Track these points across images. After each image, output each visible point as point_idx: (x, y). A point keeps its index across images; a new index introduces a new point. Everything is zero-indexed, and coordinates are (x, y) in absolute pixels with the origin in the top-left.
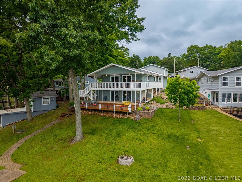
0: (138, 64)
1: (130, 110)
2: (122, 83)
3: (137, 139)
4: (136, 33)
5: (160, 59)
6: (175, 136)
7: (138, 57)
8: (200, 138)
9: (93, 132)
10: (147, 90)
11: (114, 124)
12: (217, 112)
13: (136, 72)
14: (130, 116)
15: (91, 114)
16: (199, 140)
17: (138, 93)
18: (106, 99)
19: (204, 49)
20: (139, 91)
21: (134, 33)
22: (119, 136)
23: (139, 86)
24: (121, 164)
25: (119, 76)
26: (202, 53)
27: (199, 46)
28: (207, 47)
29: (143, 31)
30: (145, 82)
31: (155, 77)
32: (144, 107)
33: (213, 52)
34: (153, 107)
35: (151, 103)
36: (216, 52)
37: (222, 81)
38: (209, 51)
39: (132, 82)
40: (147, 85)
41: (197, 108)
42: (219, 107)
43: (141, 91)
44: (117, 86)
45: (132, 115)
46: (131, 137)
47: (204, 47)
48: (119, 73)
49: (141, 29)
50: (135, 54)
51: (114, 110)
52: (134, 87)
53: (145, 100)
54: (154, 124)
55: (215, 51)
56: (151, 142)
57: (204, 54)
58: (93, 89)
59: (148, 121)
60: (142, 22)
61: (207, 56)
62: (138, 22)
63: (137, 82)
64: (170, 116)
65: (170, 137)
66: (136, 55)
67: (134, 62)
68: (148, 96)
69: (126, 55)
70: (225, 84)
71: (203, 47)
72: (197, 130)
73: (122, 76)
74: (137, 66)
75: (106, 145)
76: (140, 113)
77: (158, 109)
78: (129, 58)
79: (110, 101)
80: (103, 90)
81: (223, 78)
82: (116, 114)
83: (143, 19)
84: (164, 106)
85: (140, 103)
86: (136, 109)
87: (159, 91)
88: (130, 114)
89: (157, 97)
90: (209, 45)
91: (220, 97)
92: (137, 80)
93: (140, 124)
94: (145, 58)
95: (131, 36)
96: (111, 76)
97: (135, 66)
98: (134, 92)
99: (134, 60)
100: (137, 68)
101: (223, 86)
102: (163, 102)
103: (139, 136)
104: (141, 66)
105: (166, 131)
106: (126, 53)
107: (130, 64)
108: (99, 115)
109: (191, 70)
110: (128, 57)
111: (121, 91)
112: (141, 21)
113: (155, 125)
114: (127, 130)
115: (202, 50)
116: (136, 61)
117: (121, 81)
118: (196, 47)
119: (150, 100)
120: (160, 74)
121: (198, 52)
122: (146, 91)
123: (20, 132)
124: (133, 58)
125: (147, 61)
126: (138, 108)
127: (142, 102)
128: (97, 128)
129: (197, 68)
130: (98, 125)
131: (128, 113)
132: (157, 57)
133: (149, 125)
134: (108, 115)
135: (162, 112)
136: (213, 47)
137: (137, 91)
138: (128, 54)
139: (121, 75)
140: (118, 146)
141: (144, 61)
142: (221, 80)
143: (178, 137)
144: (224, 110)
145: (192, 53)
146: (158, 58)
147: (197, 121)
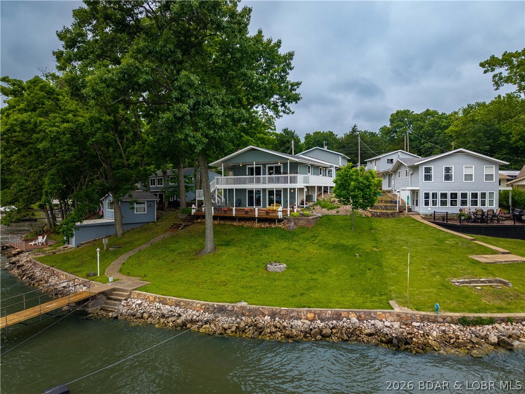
0: (293, 146)
1: (280, 215)
2: (267, 176)
3: (290, 249)
4: (289, 103)
5: (338, 137)
6: (343, 245)
7: (293, 133)
8: (377, 247)
9: (228, 244)
10: (307, 187)
11: (257, 235)
12: (415, 220)
13: (289, 159)
14: (281, 225)
15: (219, 224)
16: (375, 249)
17: (292, 191)
18: (239, 203)
19: (421, 118)
20: (294, 189)
21: (287, 104)
22: (266, 247)
23: (293, 180)
24: (270, 270)
25: (261, 166)
26: (418, 125)
27: (413, 112)
28: (427, 113)
29: (299, 102)
30: (302, 176)
31: (321, 169)
32: (302, 212)
33: (439, 124)
34: (315, 214)
35: (314, 209)
36: (443, 124)
37: (424, 174)
38: (431, 121)
39: (282, 175)
40: (306, 180)
41: (384, 214)
42: (419, 214)
43: (296, 189)
44: (258, 181)
45: (284, 224)
46: (283, 247)
47: (421, 113)
48: (262, 160)
49: (296, 99)
50: (287, 129)
51: (256, 216)
52: (286, 182)
53: (303, 205)
54: (315, 233)
55: (442, 122)
56: (309, 251)
57: (422, 127)
58: (219, 187)
59: (307, 230)
60: (298, 87)
61: (428, 132)
62: (292, 87)
63: (291, 175)
64: (340, 225)
65: (335, 247)
66: (289, 130)
67: (285, 143)
68: (309, 198)
69: (271, 129)
70: (428, 178)
71: (419, 113)
72: (375, 240)
73: (267, 166)
74: (291, 150)
75: (249, 255)
76: (296, 219)
77: (323, 216)
78: (277, 135)
79: (247, 206)
80: (236, 189)
81: (425, 168)
82: (258, 222)
83: (298, 84)
84: (334, 212)
85: (295, 207)
86: (289, 215)
87: (328, 192)
88: (280, 221)
89: (324, 201)
90: (431, 109)
91: (422, 199)
92: (290, 172)
93: (295, 234)
94: (307, 134)
95: (282, 107)
96: (248, 166)
97: (287, 150)
98: (285, 190)
99: (286, 139)
100: (290, 153)
101: (425, 180)
102: (332, 206)
103: (293, 246)
104: (299, 149)
105: (332, 240)
106: (271, 124)
107: (278, 147)
108: (232, 225)
109: (390, 158)
110: (274, 133)
111: (264, 190)
112: (296, 87)
113: (316, 235)
114: (277, 241)
115: (418, 120)
116: (289, 142)
117: (264, 174)
118: (406, 114)
119: (311, 204)
120: (330, 164)
121: (410, 123)
122: (306, 190)
123: (116, 249)
124: (284, 136)
125: (310, 141)
126: (293, 213)
127: (298, 207)
128: (233, 239)
129: (400, 153)
130: (233, 237)
131: (276, 220)
132: (331, 133)
133: (308, 234)
134: (247, 224)
135: (329, 219)
136: (440, 113)
137: (291, 189)
138: (273, 128)
139: (264, 165)
140: (264, 256)
141: (304, 140)
142: (422, 172)
143: (348, 246)
144: (426, 218)
145: (398, 125)
146: (334, 135)
147: (379, 230)
